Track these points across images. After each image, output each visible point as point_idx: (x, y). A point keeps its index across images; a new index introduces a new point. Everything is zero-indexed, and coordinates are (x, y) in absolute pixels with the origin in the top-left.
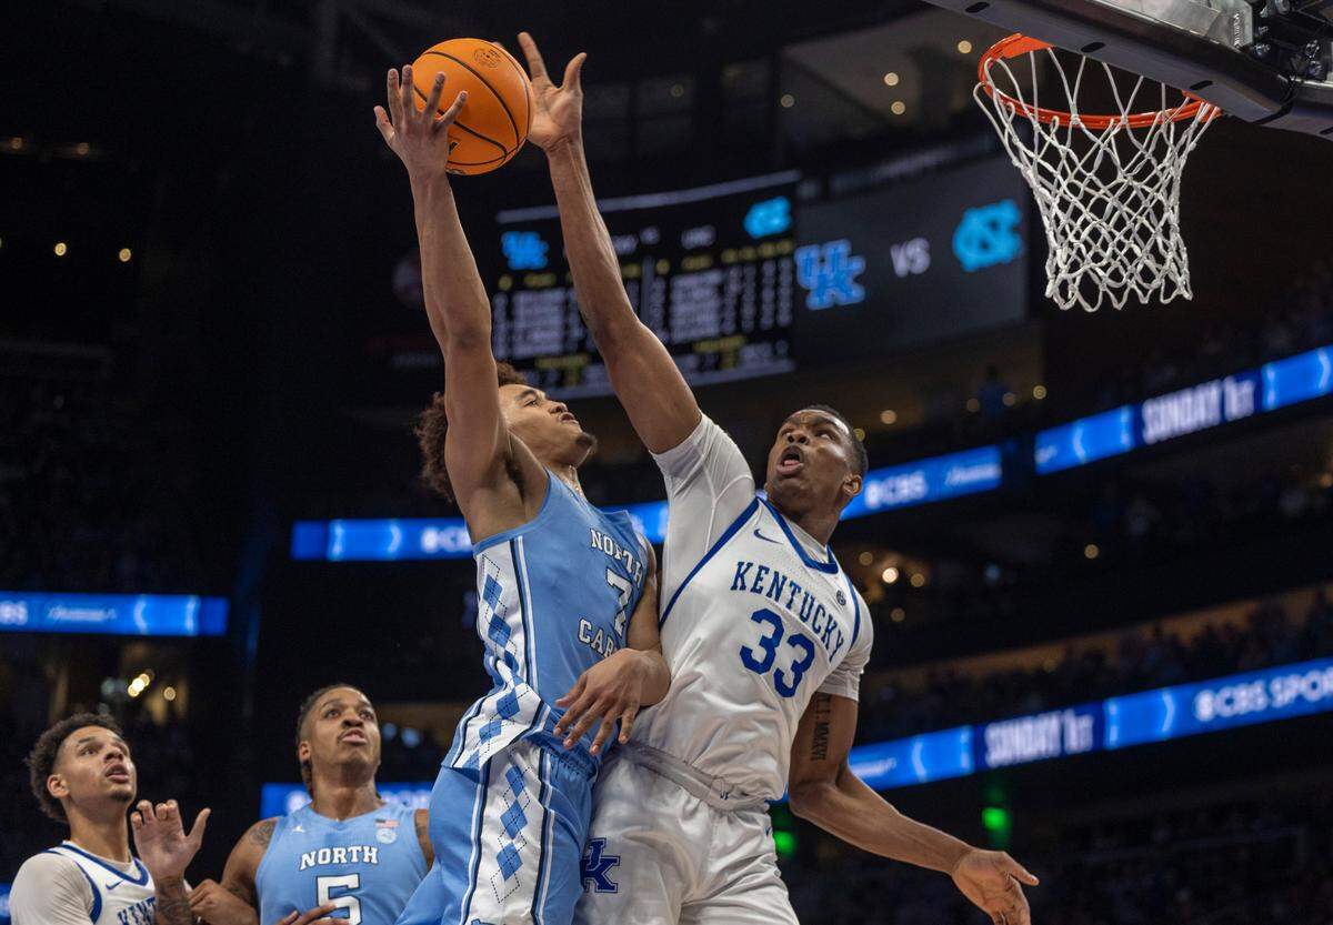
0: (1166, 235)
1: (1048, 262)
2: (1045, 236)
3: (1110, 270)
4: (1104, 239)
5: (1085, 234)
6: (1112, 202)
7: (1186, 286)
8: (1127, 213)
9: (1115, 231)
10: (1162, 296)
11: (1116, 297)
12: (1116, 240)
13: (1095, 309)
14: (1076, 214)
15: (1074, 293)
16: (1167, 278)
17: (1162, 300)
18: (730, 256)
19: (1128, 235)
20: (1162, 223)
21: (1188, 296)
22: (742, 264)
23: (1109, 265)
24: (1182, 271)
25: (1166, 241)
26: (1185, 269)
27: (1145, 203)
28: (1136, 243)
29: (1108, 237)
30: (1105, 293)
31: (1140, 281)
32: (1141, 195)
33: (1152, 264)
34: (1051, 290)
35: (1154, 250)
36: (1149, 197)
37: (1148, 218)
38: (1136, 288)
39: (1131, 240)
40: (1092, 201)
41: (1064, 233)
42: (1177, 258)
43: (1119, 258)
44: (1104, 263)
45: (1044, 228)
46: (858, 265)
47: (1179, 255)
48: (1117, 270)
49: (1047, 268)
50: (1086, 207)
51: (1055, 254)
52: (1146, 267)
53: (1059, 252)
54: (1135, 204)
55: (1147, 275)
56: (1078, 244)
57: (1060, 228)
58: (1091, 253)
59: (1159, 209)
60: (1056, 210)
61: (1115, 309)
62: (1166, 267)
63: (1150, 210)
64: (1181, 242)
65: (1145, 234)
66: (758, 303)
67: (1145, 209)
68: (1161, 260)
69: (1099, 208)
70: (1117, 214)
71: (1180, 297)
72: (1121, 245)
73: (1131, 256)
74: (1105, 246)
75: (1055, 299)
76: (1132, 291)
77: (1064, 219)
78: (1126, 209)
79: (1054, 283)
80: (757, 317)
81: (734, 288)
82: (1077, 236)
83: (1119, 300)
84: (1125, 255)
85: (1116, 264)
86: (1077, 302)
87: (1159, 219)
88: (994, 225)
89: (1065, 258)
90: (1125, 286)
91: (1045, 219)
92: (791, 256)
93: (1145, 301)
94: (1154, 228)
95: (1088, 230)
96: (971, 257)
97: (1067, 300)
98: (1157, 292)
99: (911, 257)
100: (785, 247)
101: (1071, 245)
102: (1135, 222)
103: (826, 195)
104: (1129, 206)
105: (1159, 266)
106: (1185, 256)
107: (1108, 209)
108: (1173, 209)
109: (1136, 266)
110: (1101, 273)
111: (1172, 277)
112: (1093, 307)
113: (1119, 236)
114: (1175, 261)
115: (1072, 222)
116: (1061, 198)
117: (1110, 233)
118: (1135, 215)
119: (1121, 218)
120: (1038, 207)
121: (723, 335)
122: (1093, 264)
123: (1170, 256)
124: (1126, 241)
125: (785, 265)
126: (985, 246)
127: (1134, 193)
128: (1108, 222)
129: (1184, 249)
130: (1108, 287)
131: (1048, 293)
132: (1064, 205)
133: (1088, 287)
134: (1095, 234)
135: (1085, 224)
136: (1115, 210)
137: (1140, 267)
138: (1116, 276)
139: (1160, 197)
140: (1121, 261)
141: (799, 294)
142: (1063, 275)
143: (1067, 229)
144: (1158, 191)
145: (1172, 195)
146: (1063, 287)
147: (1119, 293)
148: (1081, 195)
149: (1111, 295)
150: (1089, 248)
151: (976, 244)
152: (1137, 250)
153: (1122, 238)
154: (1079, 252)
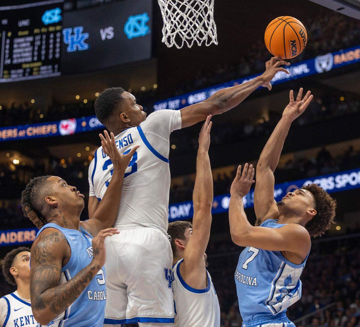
0: (209, 20)
1: (163, 29)
2: (162, 19)
3: (187, 33)
4: (185, 21)
5: (177, 18)
6: (188, 6)
7: (215, 40)
8: (194, 11)
9: (189, 18)
10: (206, 43)
11: (189, 43)
12: (189, 21)
13: (181, 48)
14: (174, 11)
15: (173, 42)
16: (208, 36)
17: (206, 45)
18: (36, 31)
19: (194, 19)
20: (207, 15)
21: (216, 43)
22: (41, 34)
23: (186, 31)
24: (214, 34)
25: (208, 22)
26: (215, 33)
27: (201, 7)
28: (197, 22)
29: (186, 20)
30: (185, 42)
31: (198, 37)
32: (199, 4)
33: (203, 31)
34: (164, 39)
35: (204, 25)
36: (202, 5)
37: (202, 13)
38: (196, 40)
39: (195, 22)
40: (180, 6)
41: (170, 18)
42: (213, 29)
43: (190, 28)
44: (185, 29)
45: (162, 16)
46: (86, 36)
47: (213, 28)
48: (189, 33)
49: (163, 31)
50: (178, 8)
51: (166, 26)
52: (200, 32)
53: (167, 25)
54: (197, 8)
55: (201, 35)
56: (175, 22)
57: (168, 16)
58: (180, 26)
59: (206, 10)
60: (166, 9)
61: (189, 48)
62: (208, 32)
63: (203, 10)
64: (214, 23)
65: (200, 19)
66: (47, 49)
67: (201, 9)
68: (206, 29)
69: (183, 9)
70: (190, 11)
71: (213, 44)
72: (191, 23)
73: (195, 27)
74: (185, 23)
75: (166, 44)
76: (195, 41)
77: (170, 12)
78: (194, 10)
79: (165, 37)
80: (47, 54)
81: (38, 43)
82: (175, 19)
83: (190, 45)
84: (193, 27)
85: (189, 30)
86: (174, 45)
87: (206, 13)
88: (139, 22)
89: (170, 27)
90: (192, 39)
91: (162, 12)
92: (61, 31)
93: (200, 45)
94: (204, 17)
95: (179, 16)
96: (131, 34)
97: (170, 44)
98: (205, 41)
99: (107, 33)
100: (58, 28)
101: (172, 23)
102: (197, 14)
103: (74, 8)
104: (194, 8)
105: (206, 32)
106: (215, 28)
107: (187, 9)
108: (211, 10)
109: (197, 31)
110: (183, 33)
111: (210, 36)
112: (180, 47)
113: (191, 20)
114: (211, 30)
115: (173, 14)
116: (169, 4)
117: (187, 18)
118: (197, 12)
119: (191, 12)
120: (160, 7)
121: (33, 61)
122: (180, 30)
123: (210, 28)
124: (193, 22)
125: (58, 35)
126: (136, 30)
127: (197, 3)
128: (186, 14)
129: (215, 25)
130: (186, 39)
131: (163, 41)
132: (170, 7)
133: (178, 39)
134: (181, 19)
135: (178, 14)
136: (189, 9)
137: (198, 32)
138: (189, 35)
139: (206, 5)
140: (191, 29)
141: (64, 46)
142: (169, 34)
143: (171, 16)
144: (205, 3)
145: (211, 5)
146: (169, 39)
147: (190, 41)
148: (176, 3)
149: (187, 42)
150: (179, 24)
151: (132, 29)
152: (197, 25)
153: (192, 21)
154: (175, 26)
